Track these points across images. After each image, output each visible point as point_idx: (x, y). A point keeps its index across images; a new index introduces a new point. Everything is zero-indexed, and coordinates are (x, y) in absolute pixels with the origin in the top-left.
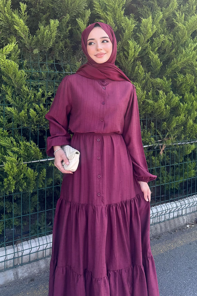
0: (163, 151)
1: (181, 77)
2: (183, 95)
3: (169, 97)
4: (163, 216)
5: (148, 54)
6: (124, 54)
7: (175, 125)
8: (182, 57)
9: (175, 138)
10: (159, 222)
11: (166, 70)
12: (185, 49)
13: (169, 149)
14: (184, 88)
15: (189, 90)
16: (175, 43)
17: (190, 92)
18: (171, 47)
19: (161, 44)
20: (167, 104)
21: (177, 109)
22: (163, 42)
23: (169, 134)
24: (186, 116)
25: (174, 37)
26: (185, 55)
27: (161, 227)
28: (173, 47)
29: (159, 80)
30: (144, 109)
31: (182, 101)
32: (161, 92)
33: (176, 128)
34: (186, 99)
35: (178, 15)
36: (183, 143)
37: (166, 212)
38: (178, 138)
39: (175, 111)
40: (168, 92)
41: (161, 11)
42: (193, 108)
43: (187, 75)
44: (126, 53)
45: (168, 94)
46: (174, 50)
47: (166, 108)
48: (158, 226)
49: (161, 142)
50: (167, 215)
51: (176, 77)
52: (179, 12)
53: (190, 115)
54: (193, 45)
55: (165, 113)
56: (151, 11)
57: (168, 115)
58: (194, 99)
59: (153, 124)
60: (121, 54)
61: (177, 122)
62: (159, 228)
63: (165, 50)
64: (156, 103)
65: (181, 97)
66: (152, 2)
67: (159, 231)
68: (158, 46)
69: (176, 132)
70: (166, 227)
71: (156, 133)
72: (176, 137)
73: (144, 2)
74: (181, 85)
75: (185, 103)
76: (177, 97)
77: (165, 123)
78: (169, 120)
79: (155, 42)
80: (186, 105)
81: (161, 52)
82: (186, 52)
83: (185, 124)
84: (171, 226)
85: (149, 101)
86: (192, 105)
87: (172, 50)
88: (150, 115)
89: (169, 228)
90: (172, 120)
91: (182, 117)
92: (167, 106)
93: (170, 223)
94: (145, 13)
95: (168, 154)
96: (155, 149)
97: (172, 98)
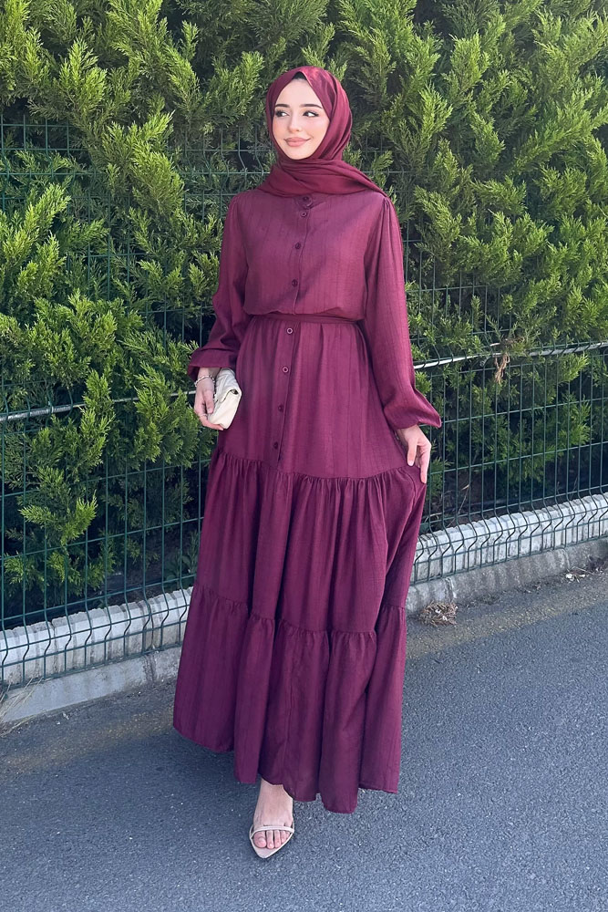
0: (503, 371)
1: (551, 178)
2: (557, 224)
3: (521, 228)
4: (502, 549)
5: (467, 121)
6: (408, 123)
7: (535, 303)
8: (553, 129)
9: (534, 338)
10: (493, 563)
11: (512, 159)
12: (563, 107)
13: (520, 368)
14: (561, 203)
15: (574, 209)
16: (535, 92)
17: (576, 215)
18: (526, 101)
19: (502, 95)
20: (515, 247)
21: (540, 259)
22: (505, 90)
23: (519, 327)
24: (566, 278)
25: (534, 76)
26: (562, 121)
28: (531, 100)
29: (494, 186)
30: (453, 263)
31: (552, 238)
32: (499, 217)
33: (538, 312)
34: (565, 234)
35: (544, 22)
36: (556, 352)
37: (510, 536)
38: (544, 339)
39: (535, 265)
40: (517, 217)
41: (502, 11)
42: (582, 257)
43: (568, 170)
44: (413, 121)
45: (518, 221)
46: (533, 110)
47: (512, 259)
48: (489, 572)
49: (498, 349)
50: (512, 544)
51: (539, 175)
52: (547, 15)
53: (576, 276)
54: (582, 95)
55: (509, 271)
56: (475, 10)
57: (517, 278)
58: (584, 233)
59: (476, 301)
60: (402, 123)
61: (541, 294)
62: (493, 576)
63: (511, 108)
64: (487, 246)
65: (552, 228)
67: (492, 585)
68: (493, 100)
69: (539, 321)
70: (510, 577)
71: (484, 326)
72: (537, 334)
74: (553, 195)
75: (561, 244)
76: (541, 230)
77: (510, 298)
78: (519, 289)
79: (487, 91)
80: (565, 249)
81: (502, 113)
82: (564, 113)
83: (561, 300)
84: (524, 573)
85: (468, 240)
86: (580, 249)
87: (529, 107)
88: (470, 276)
90: (527, 289)
91: (554, 282)
92: (516, 253)
93: (520, 565)
95: (515, 380)
96: (482, 368)
97: (528, 231)
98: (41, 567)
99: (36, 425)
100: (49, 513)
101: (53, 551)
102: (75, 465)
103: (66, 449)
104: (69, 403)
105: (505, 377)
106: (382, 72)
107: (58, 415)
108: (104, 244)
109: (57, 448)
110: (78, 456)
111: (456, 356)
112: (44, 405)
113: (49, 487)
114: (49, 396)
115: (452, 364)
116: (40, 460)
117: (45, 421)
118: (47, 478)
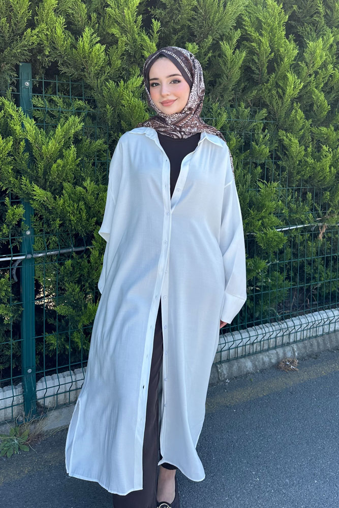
0: (323, 233)
4: (321, 328)
5: (312, 92)
6: (277, 92)
10: (316, 337)
13: (331, 232)
19: (329, 80)
20: (332, 165)
22: (331, 76)
23: (332, 210)
27: (318, 343)
29: (324, 129)
30: (298, 173)
32: (326, 147)
37: (325, 322)
44: (280, 91)
47: (331, 172)
48: (314, 341)
49: (321, 221)
50: (326, 326)
55: (328, 178)
56: (315, 31)
57: (332, 182)
59: (309, 195)
60: (274, 92)
62: (316, 344)
63: (333, 87)
64: (318, 163)
66: (317, 19)
67: (316, 348)
68: (323, 81)
70: (325, 344)
71: (314, 209)
73: (306, 19)
77: (329, 193)
78: (332, 189)
79: (320, 75)
81: (327, 90)
84: (332, 342)
85: (308, 159)
88: (306, 181)
89: (328, 345)
93: (330, 337)
94: (307, 35)
95: (329, 239)
96: (311, 231)
98: (67, 340)
99: (64, 258)
100: (71, 310)
101: (74, 331)
102: (87, 281)
103: (82, 272)
104: (84, 246)
105: (324, 237)
106: (265, 60)
107: (77, 253)
108: (105, 154)
109: (76, 272)
110: (89, 276)
111: (299, 225)
112: (69, 247)
113: (72, 294)
114: (72, 241)
115: (297, 229)
116: (66, 279)
117: (69, 256)
118: (70, 289)
